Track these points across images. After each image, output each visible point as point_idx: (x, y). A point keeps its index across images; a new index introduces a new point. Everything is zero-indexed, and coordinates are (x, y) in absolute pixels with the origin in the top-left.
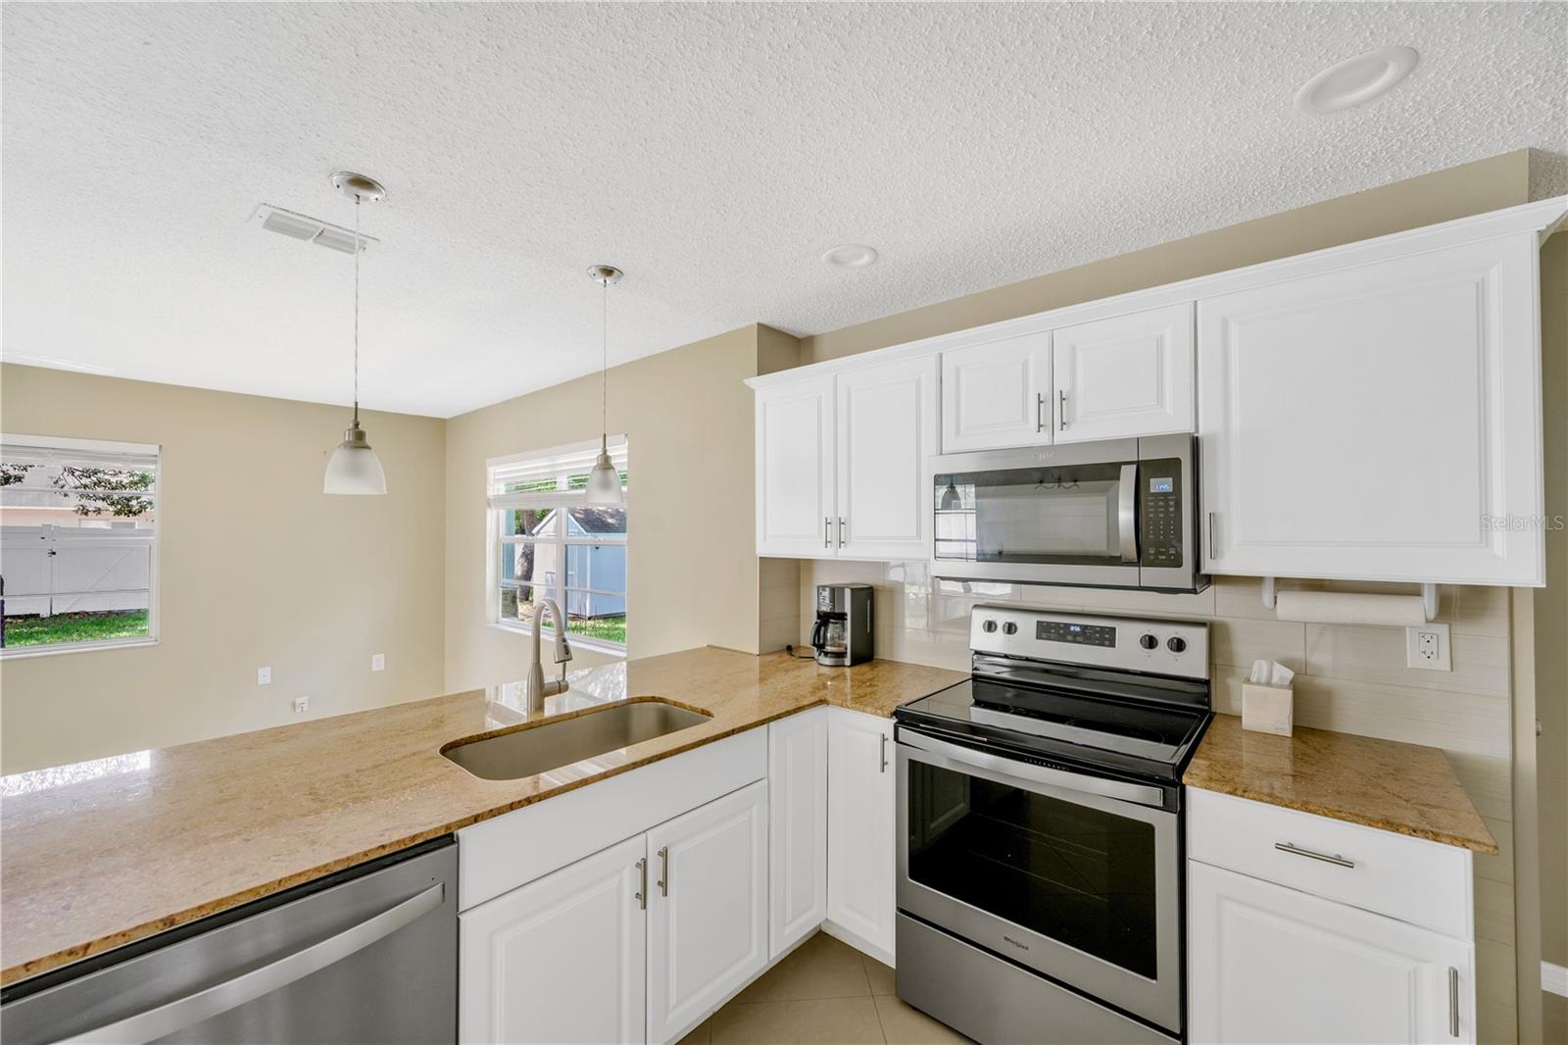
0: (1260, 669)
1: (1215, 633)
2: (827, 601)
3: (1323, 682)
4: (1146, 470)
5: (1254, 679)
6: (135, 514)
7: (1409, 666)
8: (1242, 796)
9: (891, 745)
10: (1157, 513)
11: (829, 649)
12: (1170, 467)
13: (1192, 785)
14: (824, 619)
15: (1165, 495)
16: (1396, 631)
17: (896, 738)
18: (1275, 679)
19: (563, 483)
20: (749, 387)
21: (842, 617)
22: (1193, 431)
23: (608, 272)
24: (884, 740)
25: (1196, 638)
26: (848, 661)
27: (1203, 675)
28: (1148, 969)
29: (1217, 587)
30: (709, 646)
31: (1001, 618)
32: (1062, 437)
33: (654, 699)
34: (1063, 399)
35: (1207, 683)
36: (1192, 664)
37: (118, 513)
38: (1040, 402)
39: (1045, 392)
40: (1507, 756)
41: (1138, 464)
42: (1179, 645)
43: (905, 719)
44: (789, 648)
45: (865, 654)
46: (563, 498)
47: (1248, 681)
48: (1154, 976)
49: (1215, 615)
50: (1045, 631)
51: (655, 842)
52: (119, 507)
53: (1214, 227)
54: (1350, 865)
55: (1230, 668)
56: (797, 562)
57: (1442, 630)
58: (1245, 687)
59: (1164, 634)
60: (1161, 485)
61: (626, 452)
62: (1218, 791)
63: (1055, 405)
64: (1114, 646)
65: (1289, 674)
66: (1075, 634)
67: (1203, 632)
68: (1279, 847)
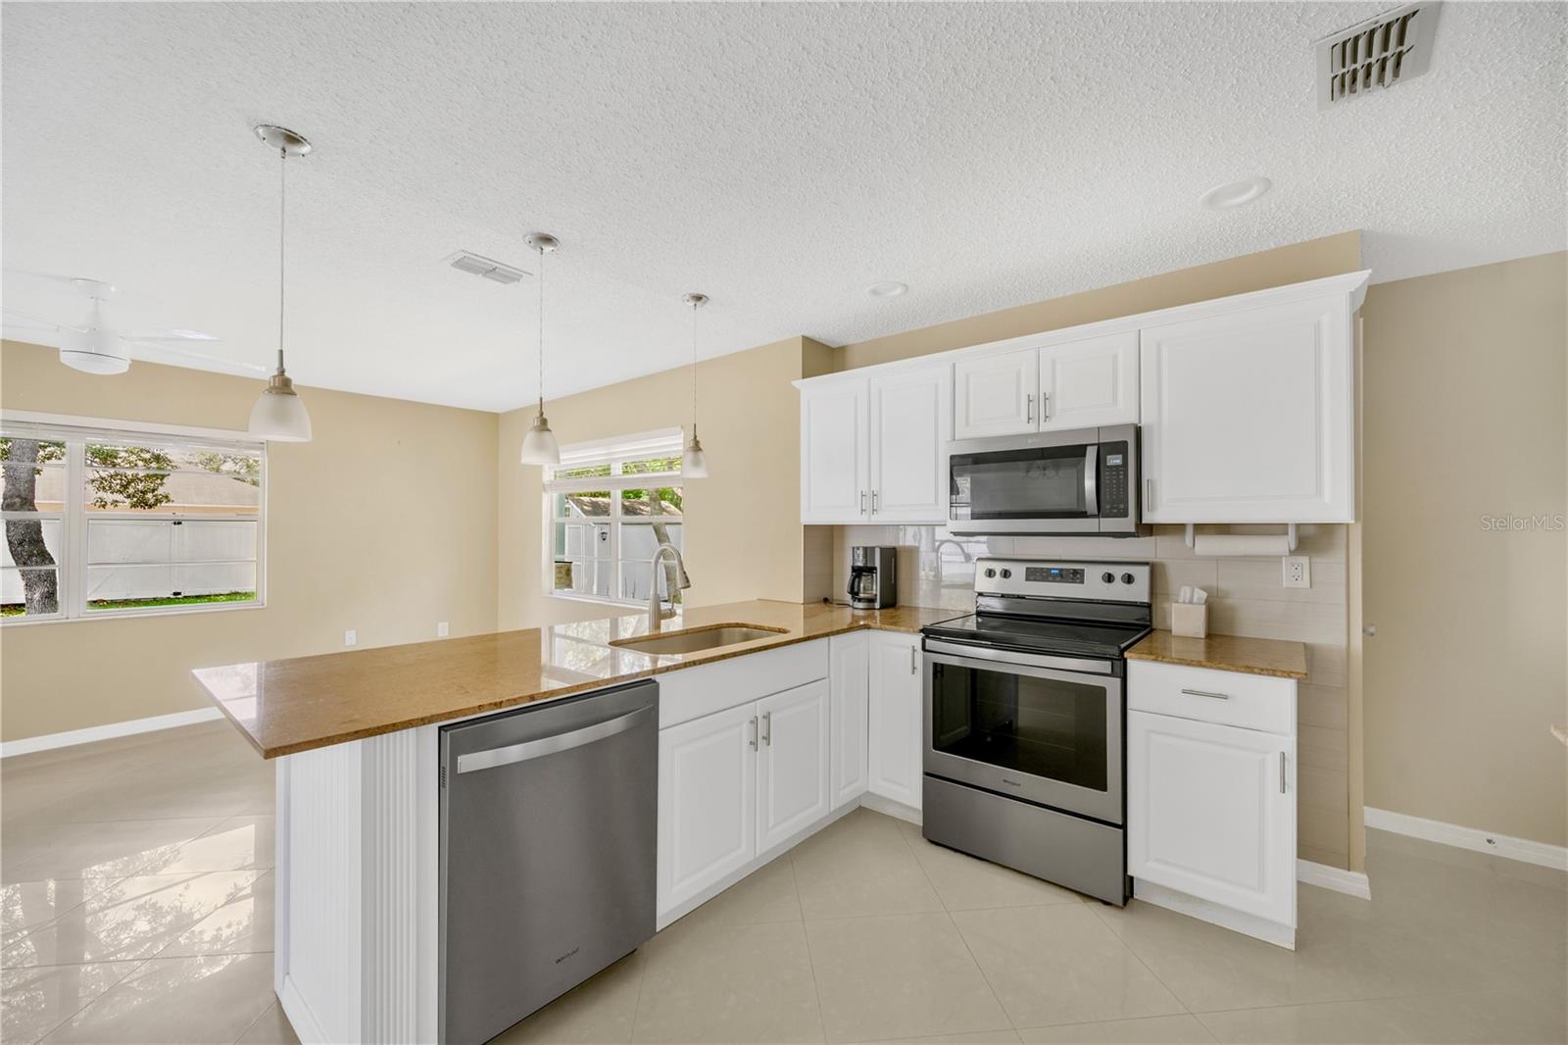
0: (1185, 593)
1: (1155, 570)
2: (861, 558)
3: (1229, 602)
4: (1103, 450)
5: (1181, 600)
6: (150, 507)
7: (1284, 586)
8: (1162, 661)
9: (920, 653)
10: (1110, 480)
11: (862, 595)
12: (1120, 448)
13: (1131, 657)
14: (858, 572)
15: (1117, 467)
16: (1276, 559)
17: (924, 649)
18: (1195, 600)
19: (617, 469)
20: (795, 388)
21: (871, 570)
22: (1136, 422)
23: (699, 298)
24: (914, 651)
25: (1142, 575)
26: (877, 605)
27: (1146, 599)
28: (1102, 786)
29: (1158, 537)
30: (759, 600)
31: (998, 567)
32: (1045, 427)
33: (738, 625)
34: (1046, 399)
35: (1149, 606)
36: (1139, 592)
37: (134, 506)
38: (1030, 401)
39: (1033, 393)
40: (1344, 643)
41: (1099, 445)
42: (1129, 579)
43: (928, 633)
44: (826, 600)
45: (890, 601)
46: (619, 482)
47: (1177, 602)
48: (1105, 789)
49: (1156, 557)
50: (1032, 575)
51: (759, 709)
52: (135, 499)
53: (1157, 273)
54: (1225, 697)
55: (1167, 596)
56: (831, 527)
57: (1304, 560)
58: (1174, 605)
59: (1118, 572)
60: (1115, 460)
61: (682, 441)
62: (1147, 659)
63: (1040, 403)
64: (1083, 583)
65: (1204, 595)
66: (1055, 576)
67: (1146, 569)
68: (1184, 692)
